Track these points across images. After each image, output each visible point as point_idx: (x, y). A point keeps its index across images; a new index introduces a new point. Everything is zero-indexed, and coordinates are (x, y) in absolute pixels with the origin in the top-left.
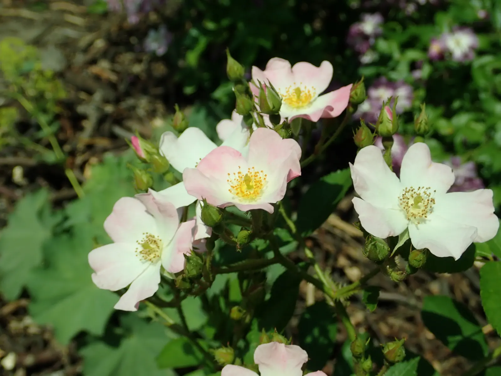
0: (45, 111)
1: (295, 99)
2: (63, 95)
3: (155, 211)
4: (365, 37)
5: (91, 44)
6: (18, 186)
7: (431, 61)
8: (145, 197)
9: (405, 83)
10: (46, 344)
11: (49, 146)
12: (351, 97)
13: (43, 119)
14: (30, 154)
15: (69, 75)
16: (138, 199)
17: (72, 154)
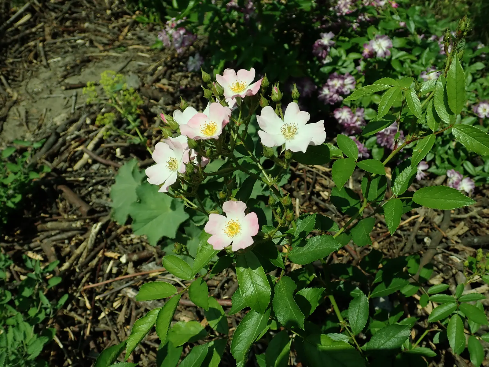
0: (131, 113)
1: (236, 88)
2: (141, 103)
3: (173, 147)
4: (325, 47)
5: (155, 69)
6: (120, 160)
7: (365, 60)
8: (167, 141)
9: (350, 74)
10: (144, 248)
11: (135, 134)
12: (261, 84)
13: (130, 118)
14: (125, 140)
15: (143, 89)
16: (164, 142)
17: (149, 137)
